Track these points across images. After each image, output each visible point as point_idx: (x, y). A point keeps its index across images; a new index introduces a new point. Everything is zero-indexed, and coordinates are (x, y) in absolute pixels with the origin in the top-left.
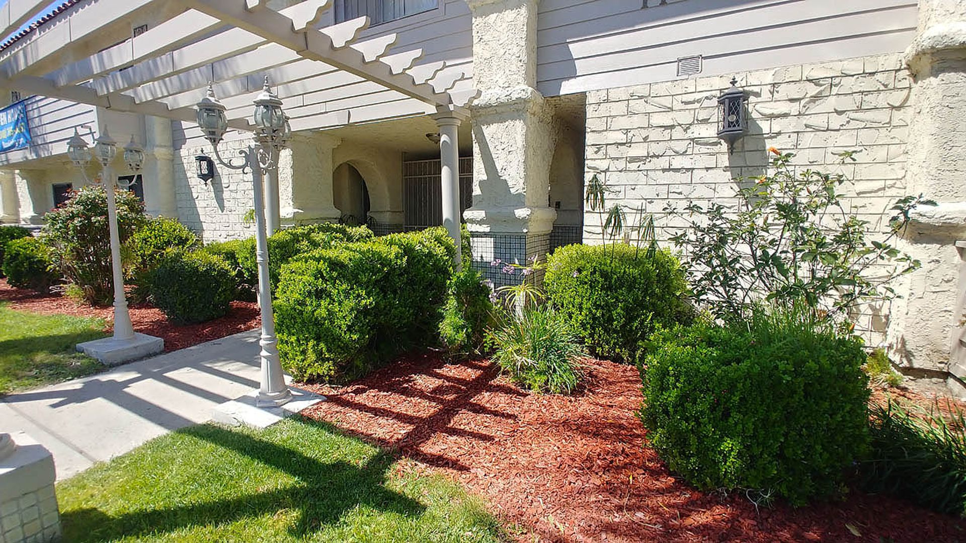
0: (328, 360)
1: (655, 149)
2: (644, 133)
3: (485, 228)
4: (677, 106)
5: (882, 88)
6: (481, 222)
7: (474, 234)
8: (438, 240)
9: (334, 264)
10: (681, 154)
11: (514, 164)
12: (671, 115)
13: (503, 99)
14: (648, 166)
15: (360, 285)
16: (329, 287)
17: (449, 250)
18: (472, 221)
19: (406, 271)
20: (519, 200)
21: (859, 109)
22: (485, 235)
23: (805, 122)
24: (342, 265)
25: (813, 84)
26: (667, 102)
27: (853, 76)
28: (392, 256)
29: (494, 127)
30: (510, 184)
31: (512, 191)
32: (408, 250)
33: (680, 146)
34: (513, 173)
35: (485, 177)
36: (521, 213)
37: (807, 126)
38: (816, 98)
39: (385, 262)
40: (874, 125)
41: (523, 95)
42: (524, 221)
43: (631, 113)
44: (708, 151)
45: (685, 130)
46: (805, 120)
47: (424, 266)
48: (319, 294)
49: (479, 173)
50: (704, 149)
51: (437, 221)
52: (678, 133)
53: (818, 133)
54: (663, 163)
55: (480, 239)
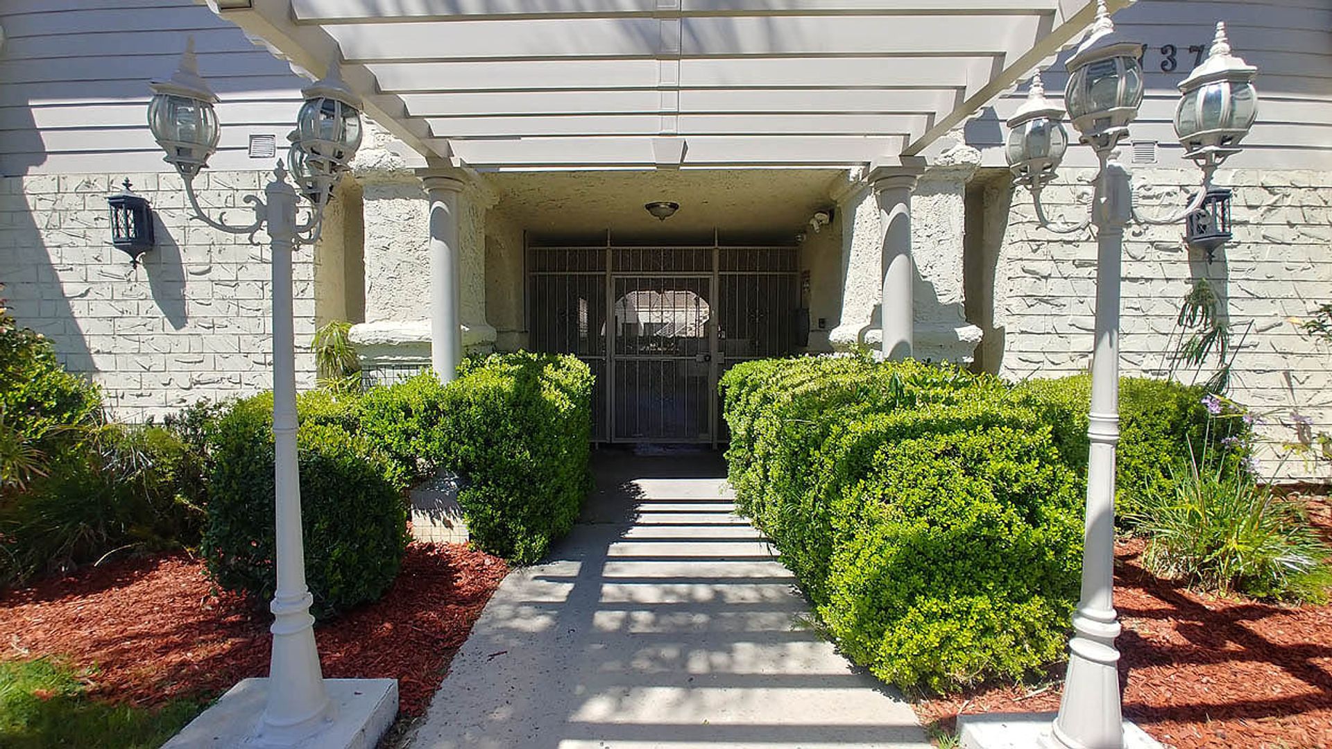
5: (1323, 204)
10: (1139, 261)
11: (948, 260)
20: (956, 314)
21: (1307, 224)
23: (1263, 232)
25: (1267, 192)
27: (1300, 188)
30: (939, 289)
31: (942, 300)
34: (945, 274)
37: (1264, 237)
38: (1273, 207)
40: (1320, 242)
44: (1168, 258)
46: (1263, 231)
50: (1164, 255)
53: (1274, 246)
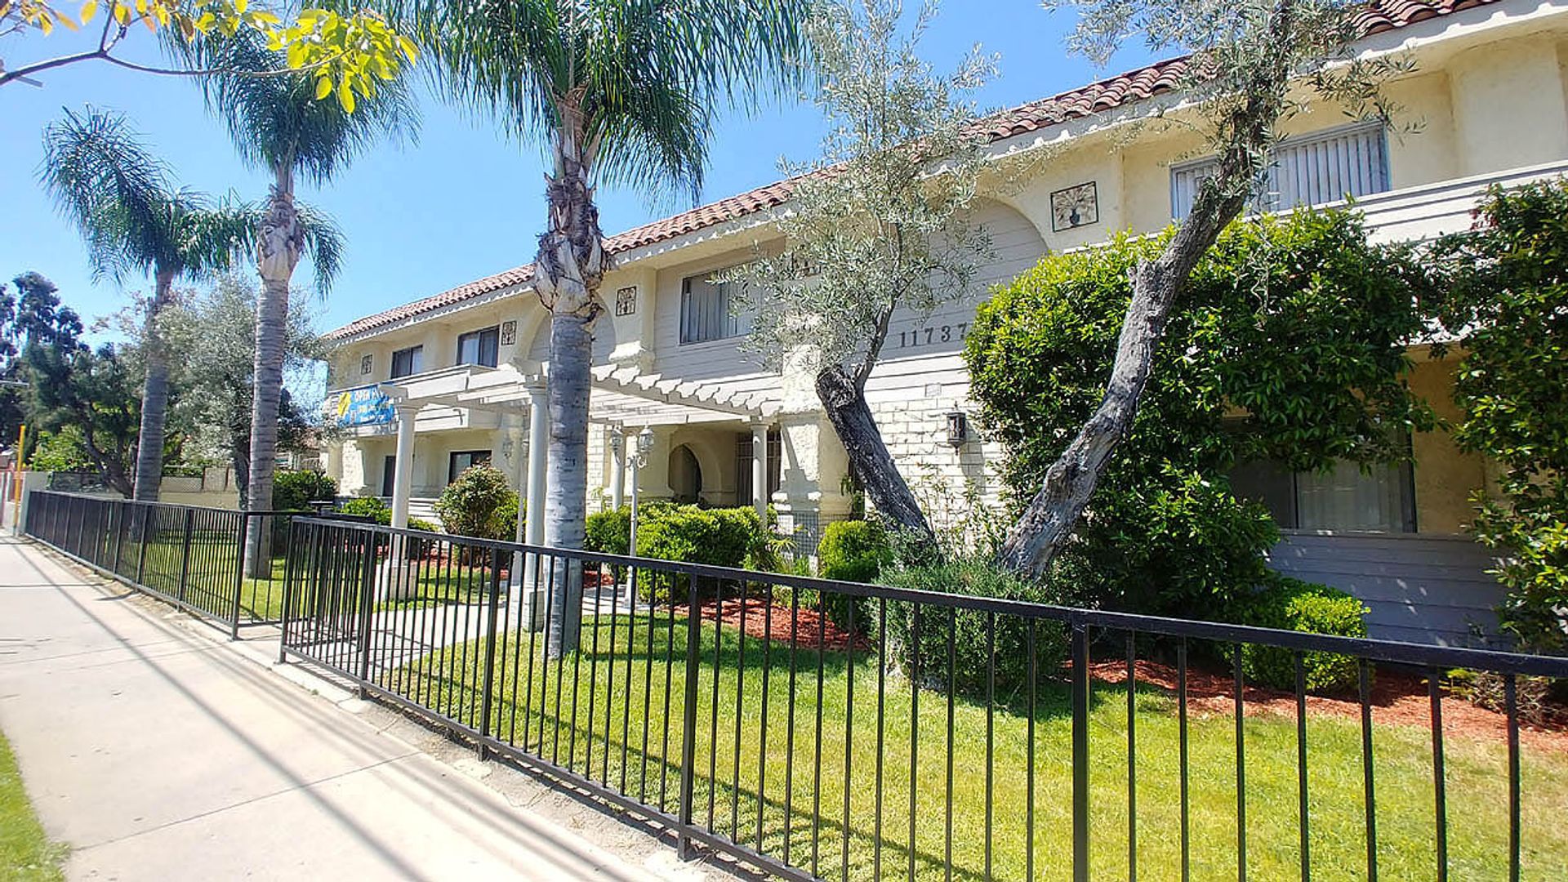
0: (665, 587)
1: (913, 449)
2: (904, 437)
3: (788, 508)
4: (926, 418)
6: (784, 503)
7: (781, 513)
8: (746, 515)
9: (673, 526)
10: (929, 454)
11: (810, 458)
12: (921, 424)
13: (802, 410)
14: (908, 462)
15: (689, 539)
16: (668, 539)
17: (754, 523)
18: (779, 502)
19: (719, 533)
20: (813, 487)
22: (789, 513)
24: (678, 527)
26: (919, 415)
28: (710, 523)
29: (796, 429)
30: (806, 473)
31: (808, 478)
32: (722, 520)
33: (929, 448)
34: (810, 465)
35: (788, 467)
36: (814, 496)
39: (705, 526)
41: (815, 407)
42: (816, 503)
43: (895, 422)
44: (946, 452)
45: (932, 436)
47: (733, 532)
48: (663, 544)
49: (785, 465)
50: (943, 451)
51: (749, 501)
52: (927, 438)
54: (918, 459)
55: (784, 516)
